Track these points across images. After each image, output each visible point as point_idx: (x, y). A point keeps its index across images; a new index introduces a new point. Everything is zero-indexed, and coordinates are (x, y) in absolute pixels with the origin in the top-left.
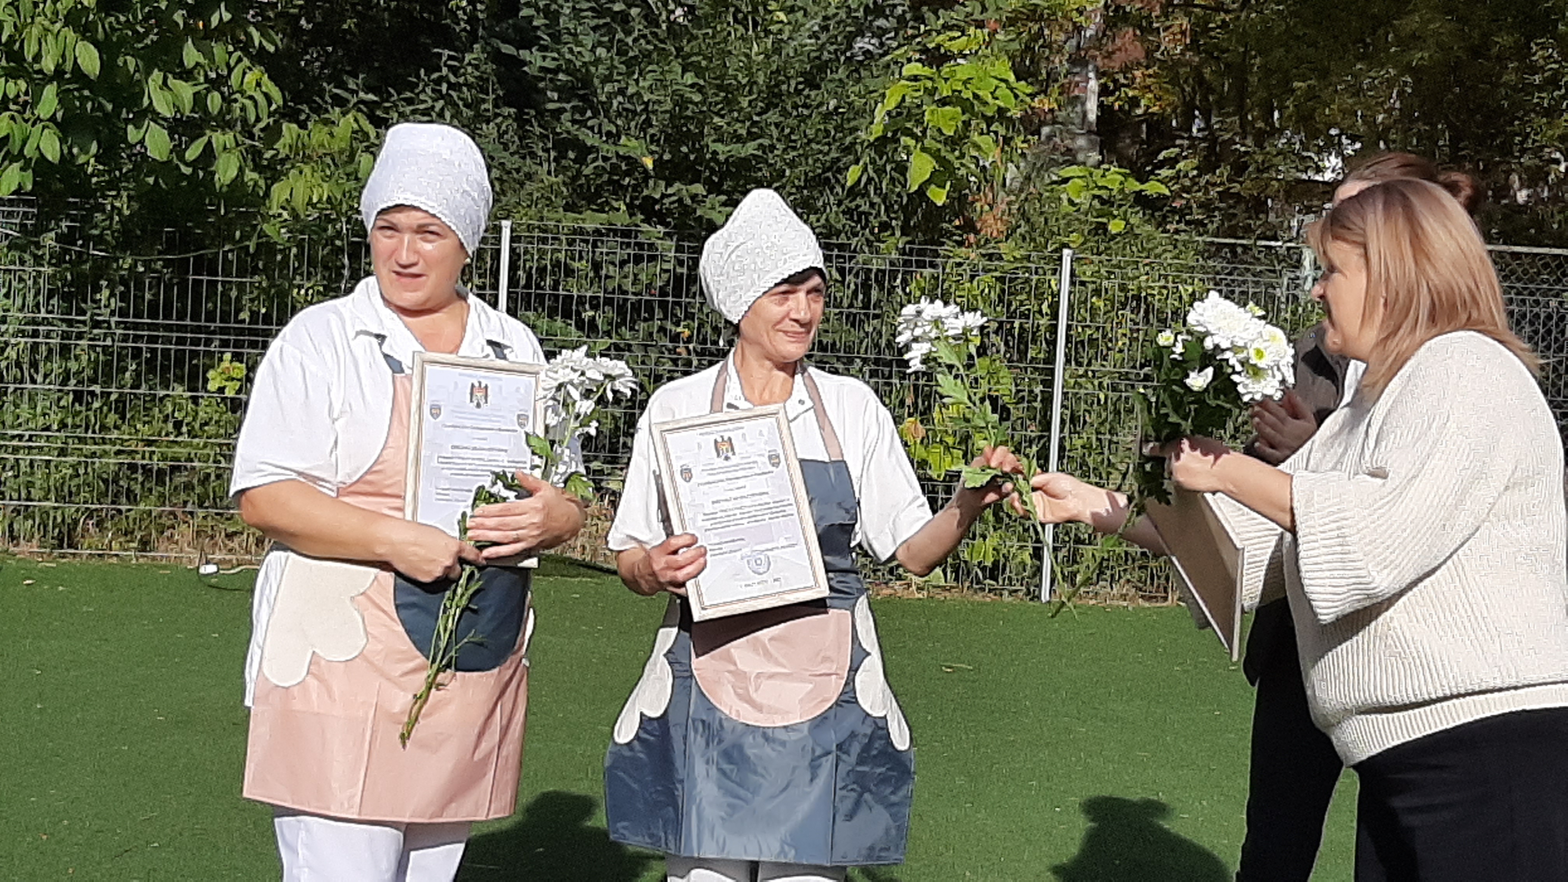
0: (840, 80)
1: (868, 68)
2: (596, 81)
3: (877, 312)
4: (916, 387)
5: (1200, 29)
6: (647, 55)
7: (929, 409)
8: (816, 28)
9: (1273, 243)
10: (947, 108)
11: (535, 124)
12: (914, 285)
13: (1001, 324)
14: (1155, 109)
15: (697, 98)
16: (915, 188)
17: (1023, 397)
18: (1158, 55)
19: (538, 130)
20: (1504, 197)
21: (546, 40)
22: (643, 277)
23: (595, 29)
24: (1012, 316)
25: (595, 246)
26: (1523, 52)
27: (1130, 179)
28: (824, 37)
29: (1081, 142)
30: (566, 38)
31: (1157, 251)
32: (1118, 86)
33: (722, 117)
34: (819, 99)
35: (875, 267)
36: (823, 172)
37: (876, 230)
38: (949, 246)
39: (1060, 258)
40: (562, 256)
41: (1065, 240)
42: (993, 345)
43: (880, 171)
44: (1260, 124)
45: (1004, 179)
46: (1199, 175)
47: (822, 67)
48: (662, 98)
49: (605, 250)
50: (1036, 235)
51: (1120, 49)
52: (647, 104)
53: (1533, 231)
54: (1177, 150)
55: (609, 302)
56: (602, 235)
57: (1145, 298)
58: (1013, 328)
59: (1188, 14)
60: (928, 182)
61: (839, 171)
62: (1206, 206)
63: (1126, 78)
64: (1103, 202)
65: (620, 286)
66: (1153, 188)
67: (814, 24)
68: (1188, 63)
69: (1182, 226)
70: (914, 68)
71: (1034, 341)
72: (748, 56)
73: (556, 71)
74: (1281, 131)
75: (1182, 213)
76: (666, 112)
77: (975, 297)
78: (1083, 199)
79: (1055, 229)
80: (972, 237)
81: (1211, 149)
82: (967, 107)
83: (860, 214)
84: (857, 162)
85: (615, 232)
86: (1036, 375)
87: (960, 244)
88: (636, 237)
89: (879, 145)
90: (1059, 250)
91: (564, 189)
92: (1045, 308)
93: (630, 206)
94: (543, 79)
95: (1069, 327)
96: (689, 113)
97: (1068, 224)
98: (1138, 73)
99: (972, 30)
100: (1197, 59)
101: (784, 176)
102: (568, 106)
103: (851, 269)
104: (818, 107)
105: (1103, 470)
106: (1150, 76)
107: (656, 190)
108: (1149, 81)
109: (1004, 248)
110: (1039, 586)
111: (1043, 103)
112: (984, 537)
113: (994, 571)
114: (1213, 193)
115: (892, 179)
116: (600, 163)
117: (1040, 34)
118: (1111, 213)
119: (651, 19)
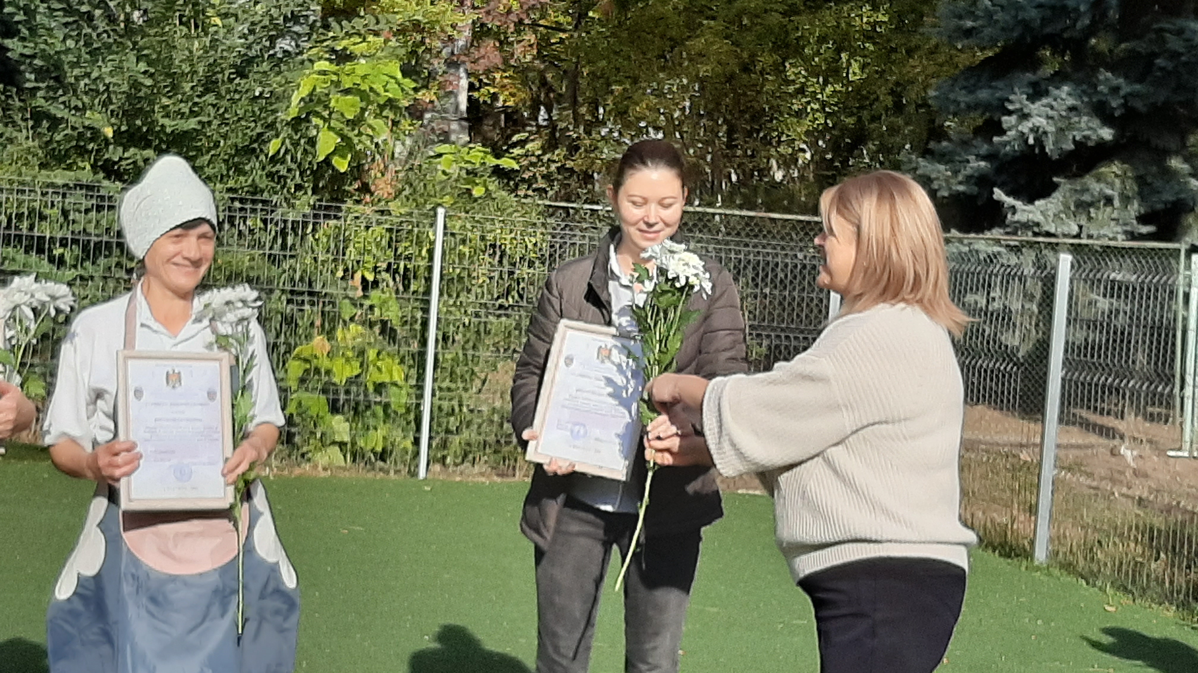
0: (265, 72)
1: (287, 63)
2: (66, 67)
3: (293, 253)
4: (323, 313)
5: (543, 43)
6: (108, 47)
7: (333, 329)
8: (246, 31)
9: (595, 207)
10: (349, 97)
11: (17, 99)
12: (322, 232)
13: (389, 264)
14: (510, 103)
15: (149, 82)
16: (321, 158)
17: (406, 322)
18: (512, 62)
19: (18, 104)
20: (766, 176)
21: (25, 32)
22: (104, 222)
23: (66, 25)
24: (397, 257)
25: (64, 196)
26: (779, 69)
27: (489, 156)
28: (251, 38)
29: (454, 126)
30: (42, 31)
31: (508, 211)
32: (482, 84)
33: (170, 98)
34: (247, 86)
35: (291, 219)
36: (251, 143)
37: (293, 190)
38: (349, 203)
39: (435, 215)
40: (37, 205)
41: (440, 201)
42: (383, 280)
43: (296, 144)
44: (588, 117)
45: (393, 154)
46: (544, 153)
47: (250, 61)
48: (120, 82)
49: (72, 201)
50: (417, 196)
51: (483, 57)
52: (108, 86)
53: (786, 202)
54: (527, 134)
55: (75, 241)
56: (70, 188)
57: (500, 247)
58: (398, 267)
59: (535, 32)
60: (333, 153)
61: (265, 142)
62: (547, 177)
63: (488, 78)
64: (468, 173)
65: (84, 230)
66: (506, 163)
67: (244, 28)
68: (533, 69)
69: (530, 192)
70: (323, 65)
71: (415, 277)
72: (191, 52)
73: (34, 56)
74: (604, 123)
75: (529, 182)
76: (124, 92)
77: (369, 243)
78: (454, 170)
79: (432, 193)
80: (368, 197)
81: (553, 133)
82: (363, 95)
83: (280, 177)
84: (277, 136)
85: (81, 187)
86: (417, 304)
87: (358, 202)
88: (98, 191)
89: (297, 123)
90: (434, 209)
91: (40, 152)
92: (424, 253)
93: (94, 167)
94: (24, 63)
95: (442, 268)
96: (141, 94)
97: (442, 189)
98: (498, 76)
99: (371, 38)
100: (542, 67)
101: (219, 146)
102: (41, 85)
103: (272, 219)
104: (247, 91)
105: (467, 377)
106: (506, 77)
107: (114, 153)
108: (506, 81)
109: (392, 206)
110: (417, 466)
111: (426, 96)
112: (376, 429)
113: (383, 456)
114: (553, 167)
115: (305, 150)
116: (69, 131)
117: (423, 43)
118: (474, 182)
119: (111, 19)
